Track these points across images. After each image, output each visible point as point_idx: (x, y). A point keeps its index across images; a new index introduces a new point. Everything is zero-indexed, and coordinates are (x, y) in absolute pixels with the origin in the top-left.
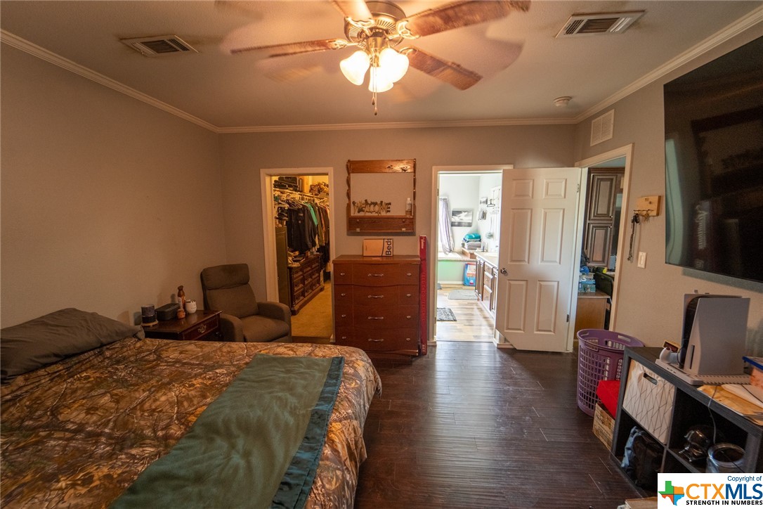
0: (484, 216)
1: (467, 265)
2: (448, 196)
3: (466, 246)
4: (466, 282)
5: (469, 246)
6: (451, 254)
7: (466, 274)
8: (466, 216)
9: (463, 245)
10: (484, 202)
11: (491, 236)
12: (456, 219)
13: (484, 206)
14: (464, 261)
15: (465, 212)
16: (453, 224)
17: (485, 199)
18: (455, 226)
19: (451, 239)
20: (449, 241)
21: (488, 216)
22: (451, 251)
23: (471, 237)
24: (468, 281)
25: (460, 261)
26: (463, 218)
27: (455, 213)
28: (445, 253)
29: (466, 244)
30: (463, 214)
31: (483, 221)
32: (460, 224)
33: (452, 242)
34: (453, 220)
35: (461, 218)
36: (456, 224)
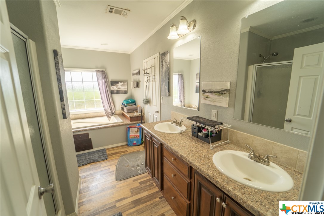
0: (138, 85)
1: (129, 128)
2: (106, 69)
3: (125, 109)
4: (129, 144)
5: (128, 110)
6: (113, 117)
7: (128, 136)
8: (122, 85)
9: (122, 109)
10: (136, 74)
11: (147, 102)
12: (114, 88)
13: (136, 77)
14: (126, 125)
15: (121, 82)
16: (112, 93)
17: (137, 71)
18: (114, 93)
19: (112, 104)
20: (110, 107)
21: (141, 84)
22: (113, 114)
23: (128, 103)
24: (131, 142)
25: (123, 125)
26: (120, 87)
27: (114, 83)
28: (108, 117)
29: (125, 108)
30: (120, 84)
31: (137, 89)
32: (118, 92)
33: (113, 107)
34: (112, 89)
35: (118, 87)
36: (115, 92)
